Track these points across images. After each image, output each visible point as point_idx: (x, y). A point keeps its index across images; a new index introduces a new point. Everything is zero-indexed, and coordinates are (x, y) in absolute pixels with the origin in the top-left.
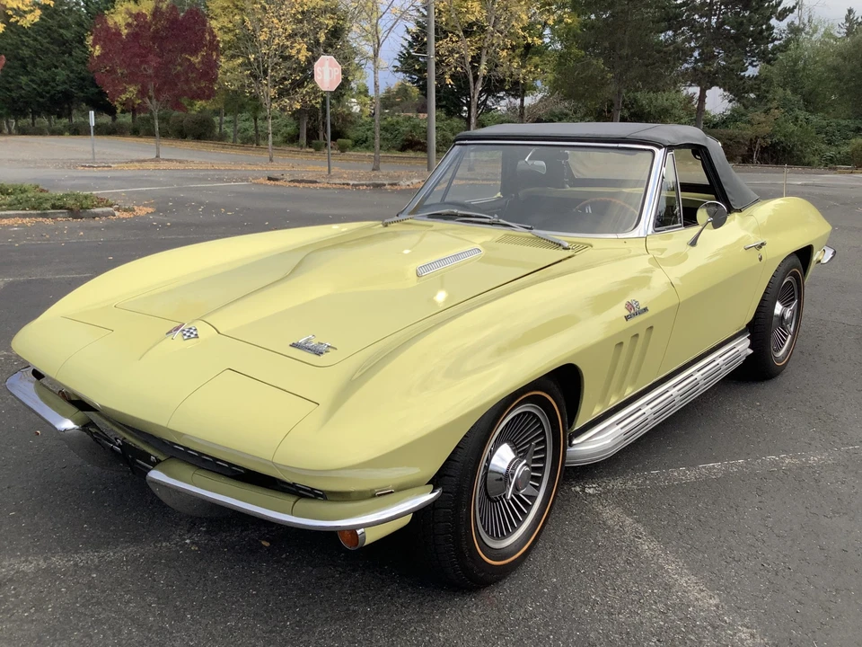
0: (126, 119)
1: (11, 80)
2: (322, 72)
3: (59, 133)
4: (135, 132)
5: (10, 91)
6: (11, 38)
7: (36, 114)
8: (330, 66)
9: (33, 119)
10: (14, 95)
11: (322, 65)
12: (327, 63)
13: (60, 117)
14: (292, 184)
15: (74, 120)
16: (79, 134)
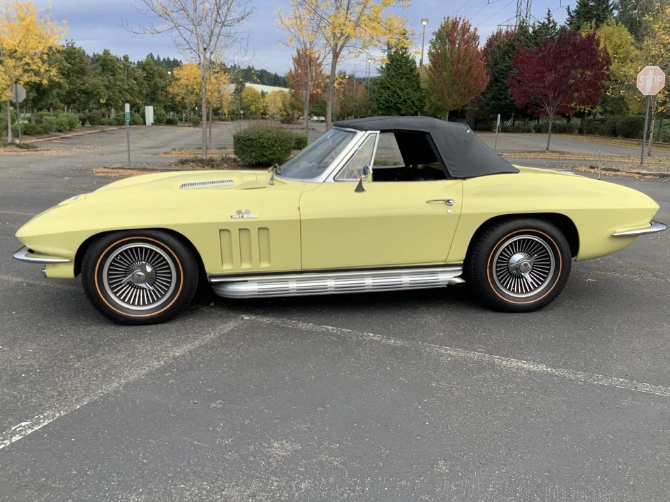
0: (576, 121)
1: (502, 92)
2: (645, 79)
3: (529, 131)
4: (581, 132)
5: (500, 100)
6: (508, 62)
7: (516, 118)
8: (654, 74)
9: (514, 121)
10: (502, 103)
11: (646, 74)
12: (651, 72)
13: (531, 119)
14: (603, 172)
15: (541, 122)
16: (540, 132)
